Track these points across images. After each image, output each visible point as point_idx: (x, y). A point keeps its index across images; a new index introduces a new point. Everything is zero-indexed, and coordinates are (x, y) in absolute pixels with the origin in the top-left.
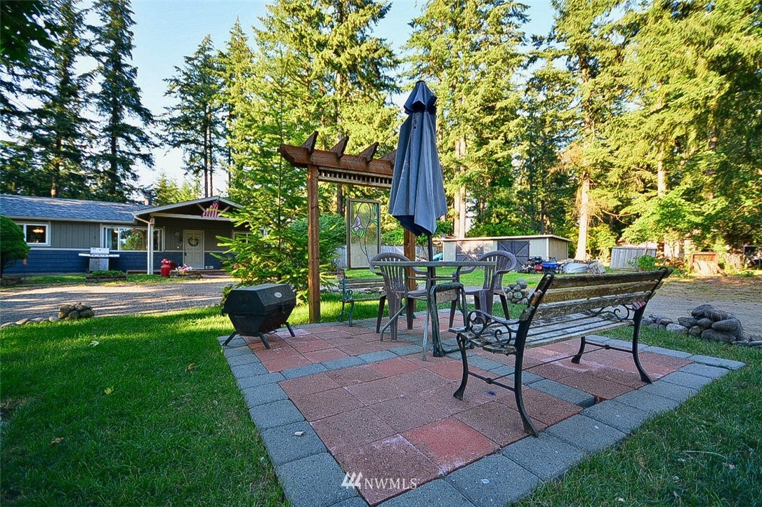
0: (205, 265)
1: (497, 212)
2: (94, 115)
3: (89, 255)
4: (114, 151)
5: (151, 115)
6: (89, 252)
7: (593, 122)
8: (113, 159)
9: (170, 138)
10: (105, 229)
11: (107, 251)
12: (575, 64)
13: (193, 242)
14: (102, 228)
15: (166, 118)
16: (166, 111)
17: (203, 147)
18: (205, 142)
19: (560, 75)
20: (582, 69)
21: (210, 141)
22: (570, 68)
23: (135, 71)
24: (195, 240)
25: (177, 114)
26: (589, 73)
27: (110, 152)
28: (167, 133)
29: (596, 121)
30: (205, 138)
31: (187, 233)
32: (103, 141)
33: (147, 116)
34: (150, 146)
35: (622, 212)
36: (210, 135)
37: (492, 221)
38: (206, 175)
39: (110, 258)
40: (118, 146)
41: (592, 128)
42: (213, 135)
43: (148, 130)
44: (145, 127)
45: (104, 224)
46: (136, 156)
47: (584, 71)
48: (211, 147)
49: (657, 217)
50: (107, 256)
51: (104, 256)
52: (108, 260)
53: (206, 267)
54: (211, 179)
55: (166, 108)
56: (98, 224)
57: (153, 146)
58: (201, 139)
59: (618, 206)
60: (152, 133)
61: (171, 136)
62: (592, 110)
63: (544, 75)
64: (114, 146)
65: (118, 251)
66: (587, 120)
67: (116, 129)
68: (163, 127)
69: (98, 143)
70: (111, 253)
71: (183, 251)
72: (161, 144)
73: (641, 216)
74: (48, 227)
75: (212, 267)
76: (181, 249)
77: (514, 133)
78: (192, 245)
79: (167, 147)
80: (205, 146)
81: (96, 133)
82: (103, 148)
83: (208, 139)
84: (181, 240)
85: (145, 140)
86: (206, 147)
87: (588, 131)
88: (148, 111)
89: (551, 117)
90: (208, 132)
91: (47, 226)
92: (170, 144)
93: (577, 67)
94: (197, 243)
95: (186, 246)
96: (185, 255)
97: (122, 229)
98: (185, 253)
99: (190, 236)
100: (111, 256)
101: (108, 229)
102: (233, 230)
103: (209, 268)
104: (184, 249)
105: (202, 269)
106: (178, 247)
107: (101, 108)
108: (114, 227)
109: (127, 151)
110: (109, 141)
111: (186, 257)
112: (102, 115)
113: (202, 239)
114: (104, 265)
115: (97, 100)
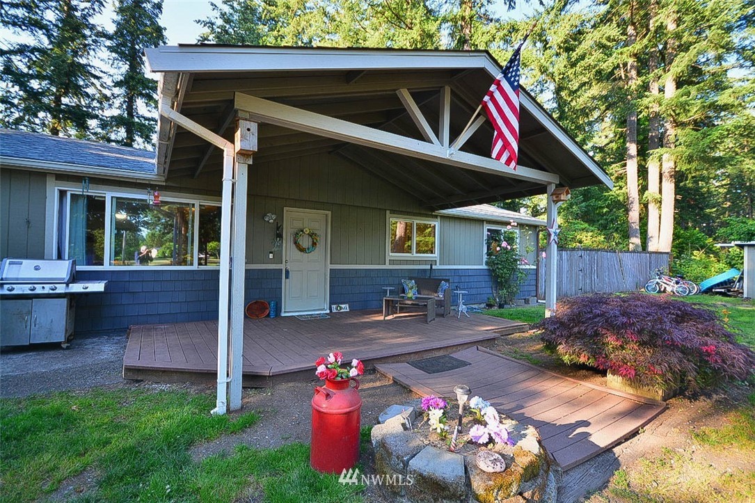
0: (331, 304)
2: (105, 63)
8: (129, 125)
10: (62, 194)
11: (61, 270)
13: (305, 242)
14: (53, 190)
24: (311, 235)
31: (295, 217)
39: (72, 297)
40: (136, 109)
45: (61, 176)
50: (61, 289)
51: (47, 290)
52: (64, 301)
53: (334, 307)
56: (39, 175)
64: (131, 110)
65: (106, 267)
69: (111, 105)
70: (76, 277)
71: (282, 267)
75: (346, 307)
76: (278, 260)
78: (302, 250)
81: (107, 92)
82: (117, 112)
84: (280, 236)
94: (314, 244)
95: (288, 253)
96: (287, 277)
97: (117, 198)
98: (287, 272)
99: (298, 225)
100: (77, 288)
101: (72, 195)
102: (388, 212)
103: (341, 308)
104: (284, 262)
105: (325, 312)
106: (271, 256)
107: (114, 55)
108: (94, 192)
109: (148, 115)
110: (125, 102)
111: (287, 284)
112: (115, 65)
113: (325, 234)
114: (50, 322)
115: (108, 43)
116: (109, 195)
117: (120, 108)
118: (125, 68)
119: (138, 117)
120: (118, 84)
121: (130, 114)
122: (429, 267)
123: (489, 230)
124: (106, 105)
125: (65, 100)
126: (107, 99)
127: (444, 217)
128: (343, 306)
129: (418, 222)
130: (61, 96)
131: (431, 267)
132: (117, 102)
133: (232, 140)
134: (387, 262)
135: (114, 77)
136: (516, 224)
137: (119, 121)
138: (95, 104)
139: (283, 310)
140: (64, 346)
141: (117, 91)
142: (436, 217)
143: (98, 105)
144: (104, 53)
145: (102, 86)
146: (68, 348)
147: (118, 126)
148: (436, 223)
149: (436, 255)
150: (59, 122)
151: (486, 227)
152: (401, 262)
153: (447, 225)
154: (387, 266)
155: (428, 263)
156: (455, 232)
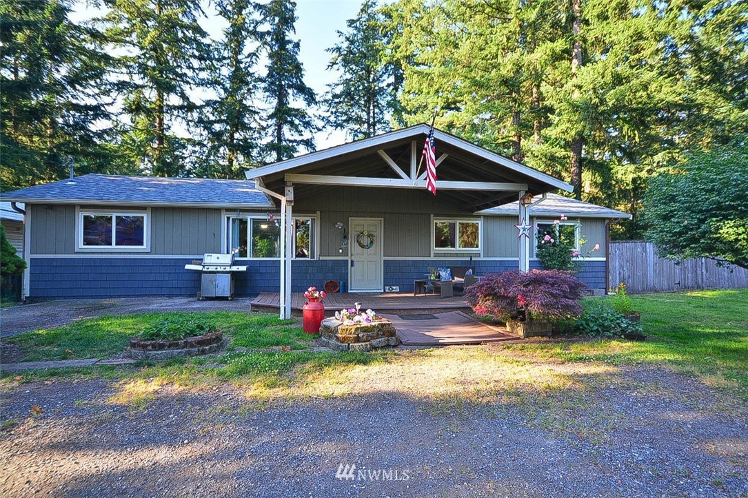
0: (385, 285)
2: (261, 102)
3: (199, 268)
5: (314, 95)
6: (199, 262)
8: (278, 148)
10: (228, 218)
11: (226, 259)
13: (365, 241)
14: (224, 217)
15: (329, 96)
16: (328, 89)
17: (366, 125)
18: (369, 119)
21: (374, 118)
23: (297, 45)
24: (368, 236)
25: (339, 90)
27: (276, 141)
28: (329, 114)
30: (368, 114)
31: (357, 224)
33: (310, 96)
34: (313, 130)
36: (374, 109)
39: (233, 274)
40: (283, 134)
42: (377, 110)
43: (312, 111)
44: (308, 108)
45: (228, 210)
46: (298, 143)
48: (374, 124)
50: (228, 269)
51: (223, 269)
52: (229, 276)
53: (387, 288)
55: (328, 85)
56: (218, 210)
57: (316, 130)
58: (364, 115)
60: (316, 116)
61: (333, 116)
64: (280, 136)
65: (249, 258)
68: (325, 107)
69: (266, 134)
70: (235, 263)
71: (348, 258)
72: (324, 127)
74: (147, 219)
75: (396, 288)
76: (345, 253)
78: (363, 246)
79: (329, 128)
80: (368, 123)
81: (264, 124)
82: (270, 139)
83: (372, 114)
84: (345, 237)
85: (307, 124)
86: (369, 125)
88: (311, 90)
90: (371, 108)
91: (145, 216)
92: (332, 126)
94: (372, 242)
95: (353, 249)
96: (352, 265)
97: (253, 219)
98: (352, 262)
99: (360, 229)
100: (234, 268)
101: (233, 219)
102: (432, 216)
103: (393, 289)
104: (350, 255)
105: (380, 291)
106: (341, 251)
107: (268, 94)
108: (242, 216)
109: (292, 138)
110: (275, 130)
111: (353, 270)
112: (268, 101)
113: (380, 233)
114: (224, 286)
115: (263, 85)
116: (249, 218)
117: (272, 135)
118: (275, 102)
119: (285, 141)
120: (270, 117)
121: (280, 140)
122: (469, 259)
123: (539, 225)
124: (263, 133)
125: (237, 136)
126: (264, 129)
127: (487, 217)
128: (394, 288)
129: (460, 221)
130: (233, 133)
131: (471, 259)
132: (270, 131)
133: (283, 194)
134: (432, 255)
135: (268, 111)
136: (566, 218)
137: (271, 147)
138: (256, 135)
139: (349, 288)
140: (230, 299)
141: (270, 122)
142: (479, 216)
143: (258, 135)
144: (260, 94)
145: (260, 119)
146: (231, 300)
147: (270, 150)
148: (480, 223)
149: (480, 249)
150: (233, 154)
151: (536, 222)
152: (445, 255)
153: (491, 223)
154: (432, 258)
155: (471, 255)
156: (500, 228)
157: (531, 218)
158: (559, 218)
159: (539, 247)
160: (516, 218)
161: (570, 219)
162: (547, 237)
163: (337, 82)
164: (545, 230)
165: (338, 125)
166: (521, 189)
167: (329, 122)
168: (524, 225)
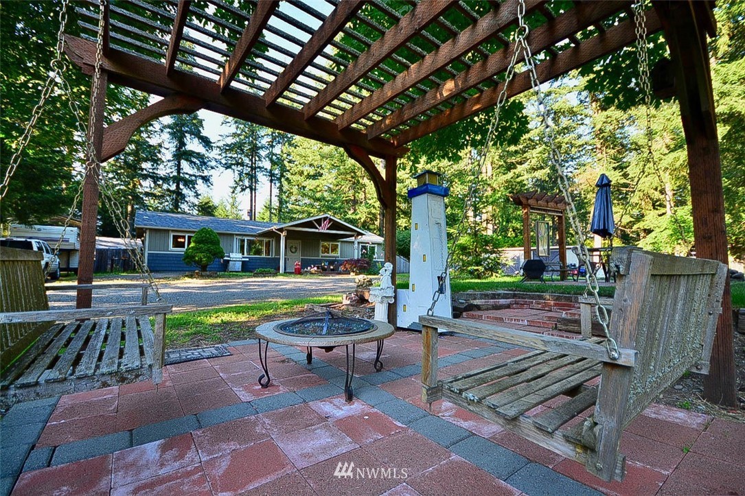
1: (514, 227)
3: (229, 259)
4: (179, 172)
5: (211, 143)
6: (228, 256)
7: (604, 148)
8: (177, 180)
9: (224, 161)
11: (240, 255)
12: (586, 98)
13: (293, 250)
14: (235, 237)
15: (220, 144)
16: (220, 138)
17: (249, 169)
19: (574, 109)
20: (592, 102)
21: (255, 164)
22: (581, 101)
24: (295, 248)
25: (230, 141)
26: (599, 106)
27: (175, 174)
28: (221, 157)
29: (606, 148)
30: (252, 160)
31: (289, 243)
32: (170, 164)
33: (206, 142)
34: (207, 168)
35: (635, 228)
36: (255, 158)
37: (509, 235)
38: (251, 193)
40: (182, 169)
41: (604, 153)
44: (206, 152)
46: (198, 177)
47: (594, 104)
48: (255, 168)
49: (670, 232)
50: (239, 259)
52: (241, 262)
54: (255, 196)
55: (221, 136)
56: (232, 235)
57: (210, 168)
59: (631, 222)
61: (224, 159)
62: (603, 137)
63: (560, 109)
64: (179, 169)
65: (246, 256)
66: (599, 146)
67: (182, 154)
68: (218, 151)
69: (165, 166)
71: (287, 257)
72: (216, 166)
73: (653, 231)
77: (536, 159)
78: (292, 252)
79: (221, 169)
82: (169, 171)
83: (254, 161)
85: (204, 163)
86: (252, 169)
87: (600, 156)
88: (208, 138)
89: (566, 144)
92: (223, 167)
93: (587, 100)
94: (296, 251)
95: (288, 253)
96: (288, 260)
99: (291, 245)
100: (241, 259)
101: (238, 239)
102: (321, 241)
108: (243, 238)
113: (299, 247)
114: (238, 266)
115: (168, 130)
116: (246, 238)
122: (334, 258)
127: (341, 242)
129: (332, 243)
136: (371, 243)
139: (287, 270)
142: (339, 242)
148: (339, 244)
149: (339, 254)
151: (361, 245)
152: (325, 257)
153: (343, 244)
154: (320, 258)
155: (336, 257)
156: (346, 247)
157: (359, 243)
158: (369, 243)
159: (362, 254)
160: (353, 242)
161: (373, 244)
162: (364, 251)
163: (228, 135)
164: (364, 248)
165: (228, 167)
166: (355, 234)
167: (221, 163)
168: (356, 245)
